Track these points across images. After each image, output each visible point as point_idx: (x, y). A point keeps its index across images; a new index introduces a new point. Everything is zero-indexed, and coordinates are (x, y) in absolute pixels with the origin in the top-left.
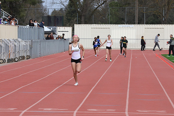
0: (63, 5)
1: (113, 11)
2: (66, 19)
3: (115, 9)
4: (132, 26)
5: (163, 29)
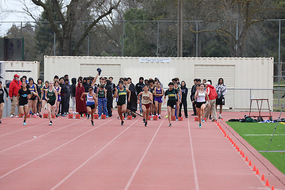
0: (31, 15)
1: (133, 29)
2: (37, 44)
3: (137, 24)
4: (167, 61)
5: (233, 67)
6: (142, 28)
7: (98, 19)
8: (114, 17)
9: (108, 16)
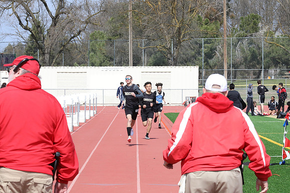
0: (22, 37)
3: (100, 43)
4: (121, 69)
5: (169, 73)
6: (103, 45)
7: (71, 39)
8: (83, 38)
9: (78, 36)
